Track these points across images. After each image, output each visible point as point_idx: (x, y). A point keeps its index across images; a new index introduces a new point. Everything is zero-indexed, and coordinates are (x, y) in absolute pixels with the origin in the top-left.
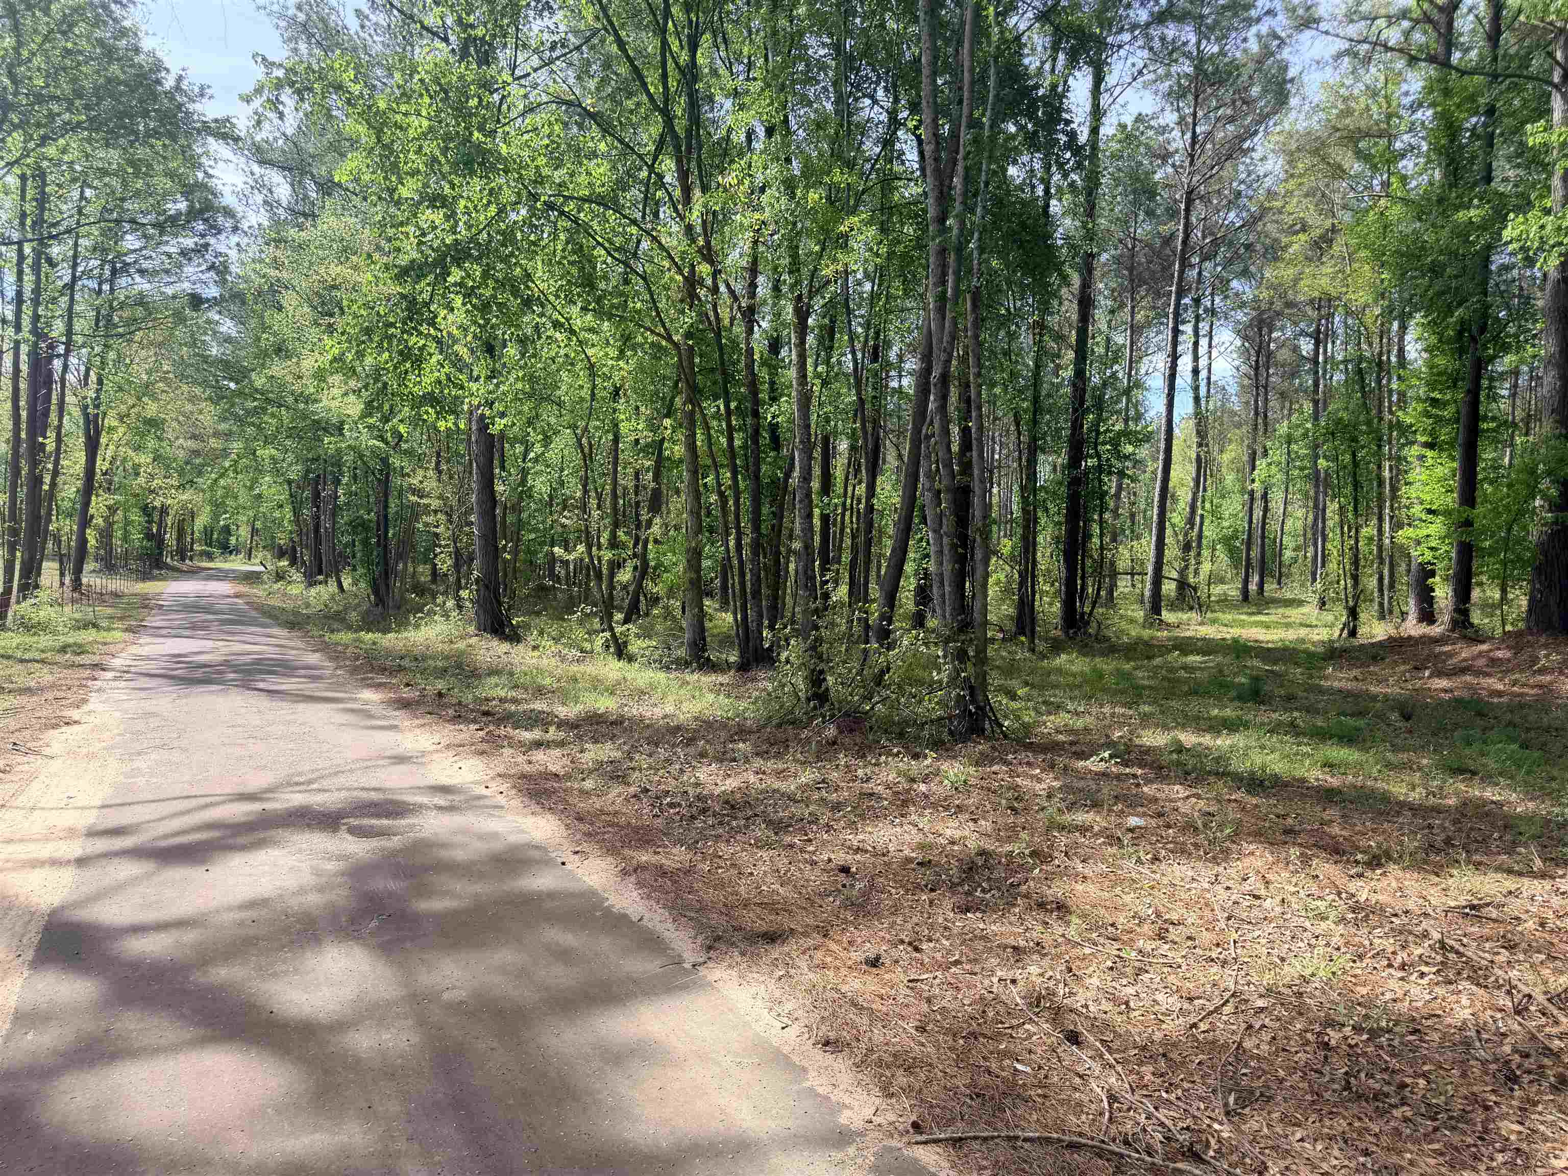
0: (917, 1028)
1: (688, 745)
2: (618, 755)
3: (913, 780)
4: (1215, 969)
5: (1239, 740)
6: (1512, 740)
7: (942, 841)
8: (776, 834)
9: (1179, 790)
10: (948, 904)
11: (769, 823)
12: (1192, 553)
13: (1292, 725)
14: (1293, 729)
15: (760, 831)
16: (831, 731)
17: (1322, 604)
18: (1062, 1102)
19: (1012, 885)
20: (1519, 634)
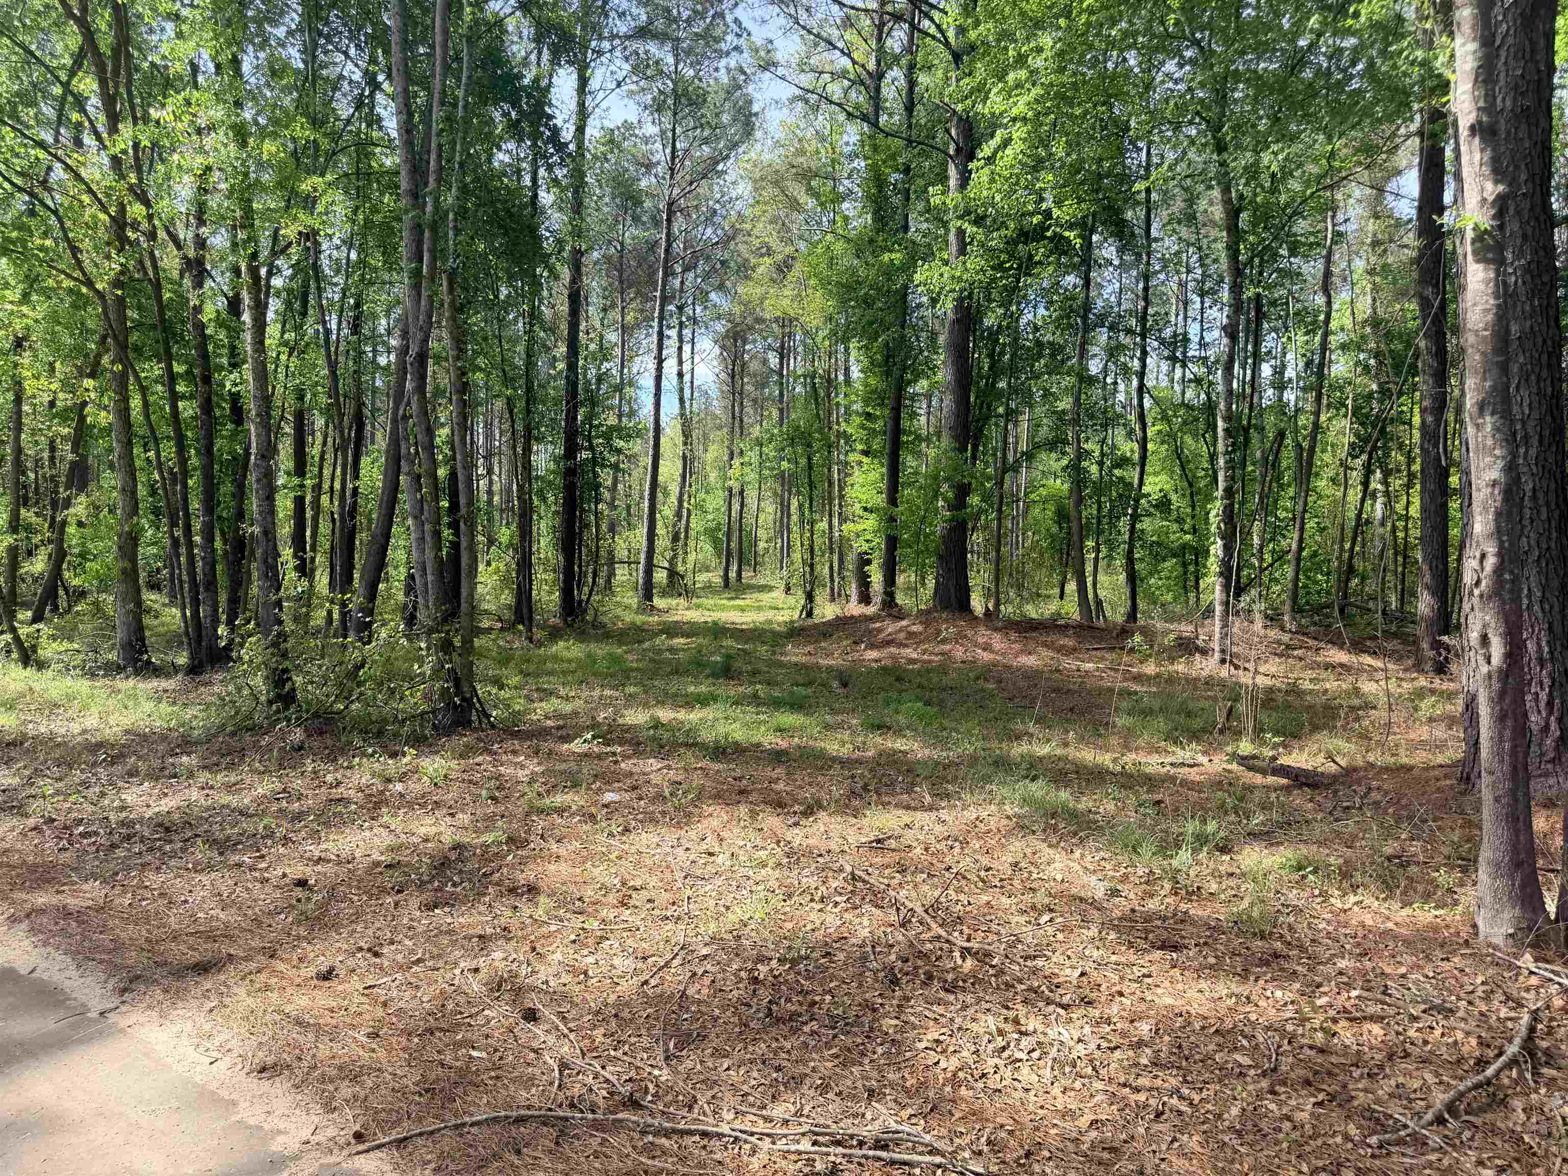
0: (369, 1035)
1: (113, 764)
2: (16, 781)
3: (389, 781)
4: (670, 926)
5: (708, 713)
6: (918, 699)
7: (415, 839)
8: (221, 854)
9: (653, 764)
10: (414, 903)
11: (213, 843)
12: (681, 543)
13: (755, 696)
14: (755, 700)
15: (200, 852)
16: (298, 735)
17: (788, 589)
18: (513, 1081)
19: (485, 875)
20: (928, 612)
